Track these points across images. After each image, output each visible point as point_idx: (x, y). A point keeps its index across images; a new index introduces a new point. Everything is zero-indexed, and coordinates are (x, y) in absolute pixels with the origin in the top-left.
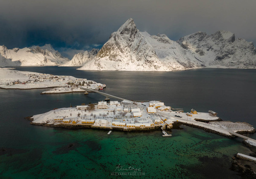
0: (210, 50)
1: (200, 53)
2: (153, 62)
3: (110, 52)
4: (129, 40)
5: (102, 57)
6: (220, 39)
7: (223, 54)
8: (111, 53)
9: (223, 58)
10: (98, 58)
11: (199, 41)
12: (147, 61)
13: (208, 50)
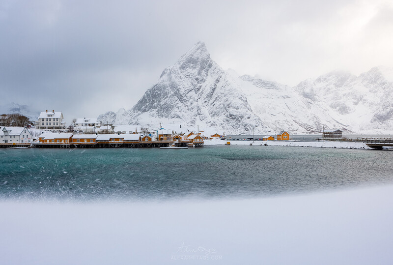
0: (360, 102)
1: (340, 109)
2: (242, 117)
3: (160, 101)
4: (197, 79)
5: (145, 111)
6: (379, 82)
7: (388, 110)
8: (162, 103)
9: (388, 118)
10: (136, 114)
11: (337, 86)
12: (231, 115)
13: (356, 104)
